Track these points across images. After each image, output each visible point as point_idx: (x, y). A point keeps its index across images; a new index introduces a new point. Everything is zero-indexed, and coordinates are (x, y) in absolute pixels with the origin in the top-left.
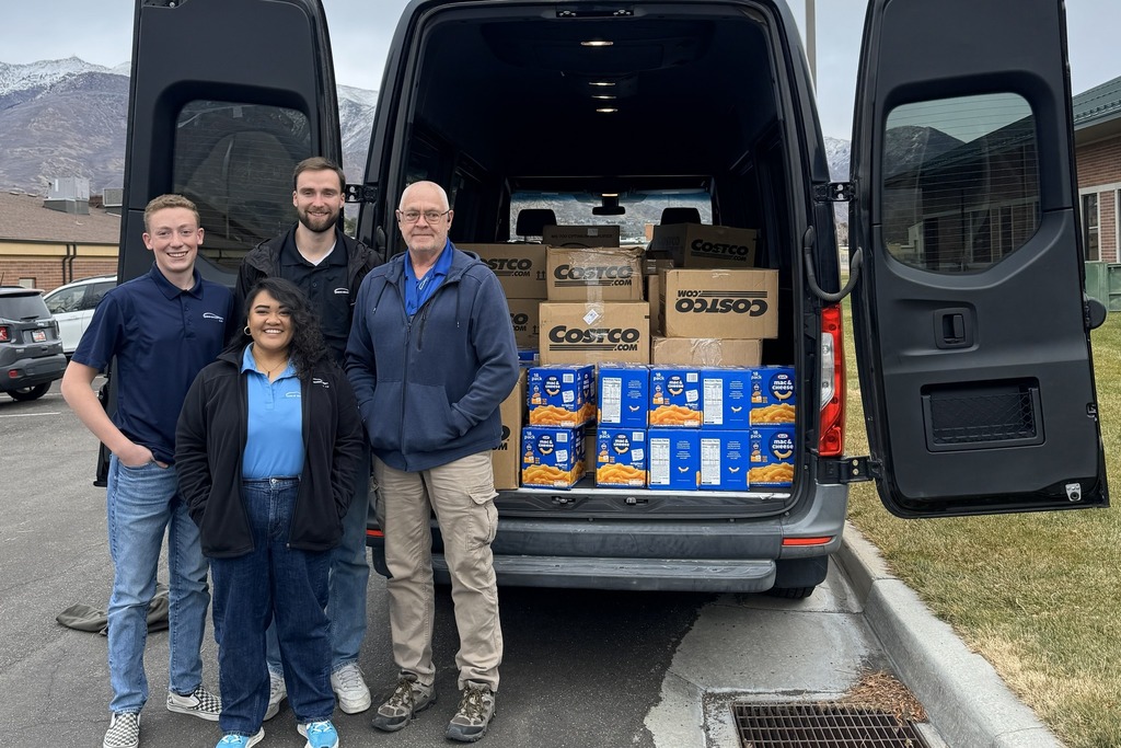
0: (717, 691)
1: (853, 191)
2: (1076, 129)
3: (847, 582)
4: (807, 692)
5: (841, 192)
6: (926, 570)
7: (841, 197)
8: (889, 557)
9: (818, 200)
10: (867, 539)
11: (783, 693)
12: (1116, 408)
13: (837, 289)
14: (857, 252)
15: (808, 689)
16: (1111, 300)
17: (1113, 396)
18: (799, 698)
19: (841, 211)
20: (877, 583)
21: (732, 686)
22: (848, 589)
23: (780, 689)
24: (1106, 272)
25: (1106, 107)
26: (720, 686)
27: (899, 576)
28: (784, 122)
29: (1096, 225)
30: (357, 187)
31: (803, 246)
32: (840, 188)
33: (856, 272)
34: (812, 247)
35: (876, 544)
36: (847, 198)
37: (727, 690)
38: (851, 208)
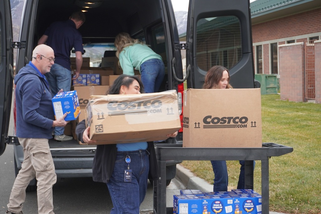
0: (144, 210)
1: (187, 46)
2: (252, 17)
3: (180, 181)
5: (183, 47)
6: (206, 173)
7: (183, 48)
8: (193, 172)
9: (176, 49)
10: (186, 168)
12: (266, 127)
13: (182, 78)
14: (189, 66)
16: (267, 90)
17: (266, 123)
19: (183, 52)
20: (191, 178)
21: (148, 209)
22: (180, 183)
24: (265, 78)
25: (265, 8)
26: (145, 209)
27: (198, 176)
28: (165, 23)
29: (261, 59)
30: (18, 43)
31: (172, 64)
32: (183, 45)
33: (188, 72)
34: (175, 65)
35: (189, 169)
36: (185, 49)
37: (147, 210)
38: (187, 52)
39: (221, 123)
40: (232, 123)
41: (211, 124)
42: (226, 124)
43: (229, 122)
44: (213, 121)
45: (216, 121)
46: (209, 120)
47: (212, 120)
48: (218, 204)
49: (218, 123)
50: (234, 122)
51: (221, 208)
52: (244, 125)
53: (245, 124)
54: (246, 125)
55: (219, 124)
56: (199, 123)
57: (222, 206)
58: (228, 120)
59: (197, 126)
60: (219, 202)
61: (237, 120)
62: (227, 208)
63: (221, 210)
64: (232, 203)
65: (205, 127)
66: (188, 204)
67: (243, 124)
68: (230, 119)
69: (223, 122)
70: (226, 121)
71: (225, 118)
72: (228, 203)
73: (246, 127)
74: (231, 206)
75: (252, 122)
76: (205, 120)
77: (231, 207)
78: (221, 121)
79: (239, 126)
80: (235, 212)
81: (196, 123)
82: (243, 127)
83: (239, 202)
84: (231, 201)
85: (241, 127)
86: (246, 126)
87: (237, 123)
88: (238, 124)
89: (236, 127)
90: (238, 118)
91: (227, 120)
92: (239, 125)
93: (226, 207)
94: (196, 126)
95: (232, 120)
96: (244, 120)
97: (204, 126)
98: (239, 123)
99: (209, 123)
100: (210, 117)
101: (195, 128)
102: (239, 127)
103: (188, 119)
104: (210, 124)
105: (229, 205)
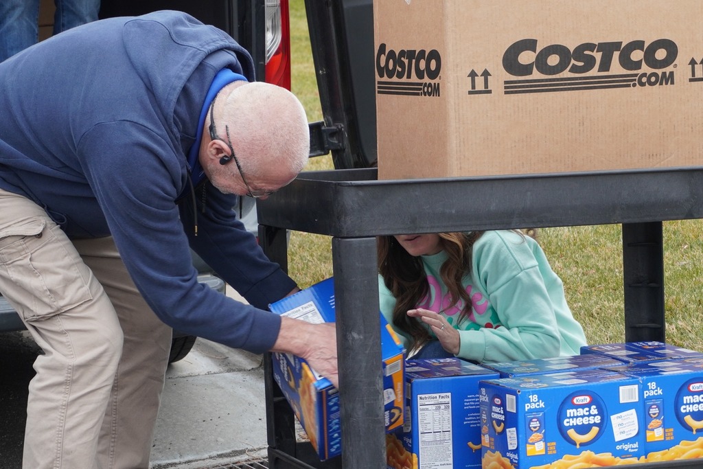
4: (249, 451)
11: (220, 456)
15: (250, 448)
18: (245, 457)
23: (215, 453)
39: (575, 69)
40: (616, 68)
41: (536, 75)
42: (594, 72)
43: (605, 65)
44: (541, 63)
45: (553, 60)
46: (526, 58)
47: (537, 57)
48: (583, 406)
49: (562, 70)
50: (626, 62)
51: (595, 424)
52: (664, 73)
53: (668, 70)
54: (672, 74)
55: (566, 74)
56: (486, 74)
57: (601, 413)
58: (600, 54)
59: (479, 84)
60: (587, 399)
61: (637, 55)
62: (620, 421)
63: (595, 430)
64: (637, 400)
65: (510, 88)
66: (449, 394)
67: (659, 72)
68: (608, 49)
69: (581, 64)
70: (593, 59)
71: (590, 47)
72: (622, 401)
73: (672, 83)
74: (633, 411)
75: (693, 62)
76: (510, 61)
77: (632, 415)
78: (573, 62)
79: (644, 80)
80: (649, 434)
81: (473, 75)
82: (661, 84)
83: (660, 392)
84: (632, 391)
85: (651, 84)
86: (670, 79)
87: (637, 65)
88: (640, 72)
89: (634, 85)
90: (638, 45)
91: (598, 56)
92: (644, 75)
93: (615, 419)
94: (473, 87)
95: (616, 55)
96: (661, 54)
97: (506, 82)
98: (645, 69)
99: (527, 70)
100: (530, 44)
101: (470, 93)
102: (642, 84)
103: (435, 55)
104: (531, 73)
105: (627, 407)
